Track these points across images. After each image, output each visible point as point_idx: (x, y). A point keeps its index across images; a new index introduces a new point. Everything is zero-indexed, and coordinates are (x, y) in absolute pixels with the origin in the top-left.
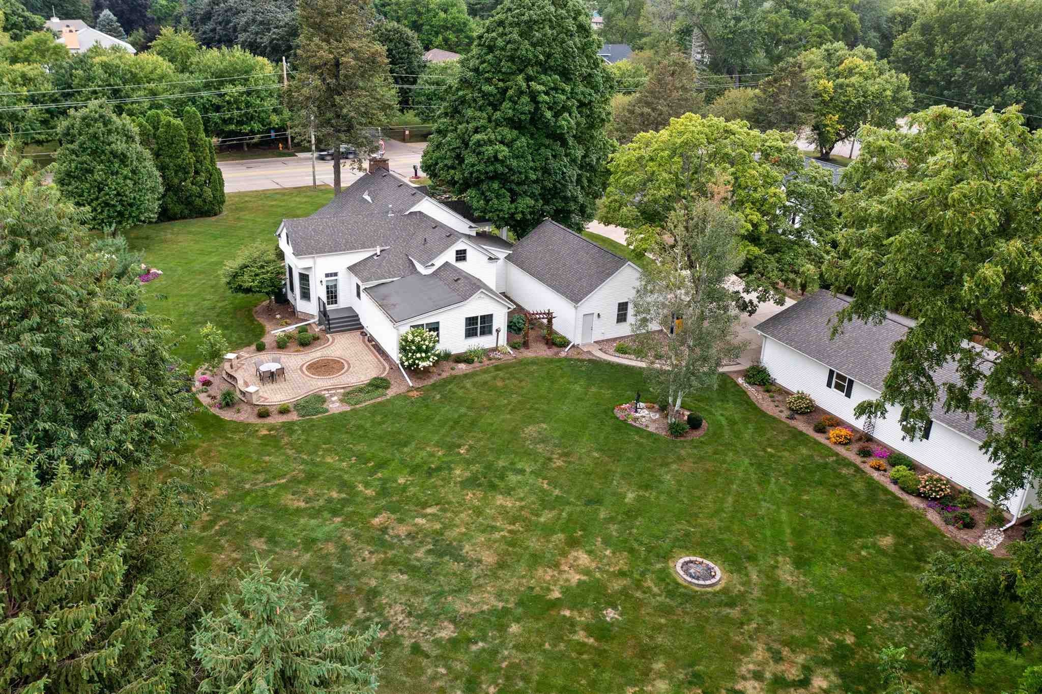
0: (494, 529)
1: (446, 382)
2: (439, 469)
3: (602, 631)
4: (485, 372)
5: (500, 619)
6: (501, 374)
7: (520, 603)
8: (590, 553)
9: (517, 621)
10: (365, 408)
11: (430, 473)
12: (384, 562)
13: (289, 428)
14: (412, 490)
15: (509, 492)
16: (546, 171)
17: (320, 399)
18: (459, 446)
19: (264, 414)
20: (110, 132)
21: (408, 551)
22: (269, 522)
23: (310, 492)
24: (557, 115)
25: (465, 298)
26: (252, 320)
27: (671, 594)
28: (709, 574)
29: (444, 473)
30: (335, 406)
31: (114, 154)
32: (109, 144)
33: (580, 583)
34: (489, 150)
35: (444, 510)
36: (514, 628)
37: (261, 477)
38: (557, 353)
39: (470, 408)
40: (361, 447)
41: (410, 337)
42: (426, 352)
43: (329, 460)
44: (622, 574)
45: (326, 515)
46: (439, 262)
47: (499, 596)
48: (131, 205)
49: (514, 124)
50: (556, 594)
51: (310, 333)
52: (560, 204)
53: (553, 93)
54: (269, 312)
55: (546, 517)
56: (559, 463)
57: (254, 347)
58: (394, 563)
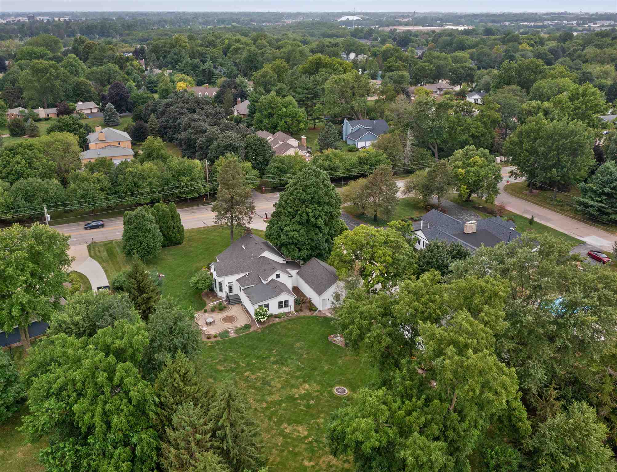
0: (281, 377)
1: (271, 326)
2: (266, 358)
3: (308, 406)
4: (285, 321)
5: (280, 402)
6: (290, 322)
7: (286, 398)
8: (309, 385)
9: (284, 403)
10: (243, 336)
11: (263, 359)
12: (248, 386)
13: (217, 343)
14: (257, 365)
15: (287, 366)
16: (312, 240)
17: (227, 332)
18: (273, 350)
19: (209, 338)
20: (144, 220)
21: (255, 383)
22: (214, 374)
23: (225, 365)
24: (316, 219)
25: (278, 295)
26: (201, 299)
27: (330, 397)
28: (344, 391)
29: (267, 359)
30: (232, 335)
31: (146, 229)
32: (144, 225)
33: (304, 393)
34: (291, 234)
35: (266, 371)
36: (284, 405)
37: (210, 360)
38: (312, 314)
39: (278, 336)
40: (241, 350)
41: (258, 310)
42: (263, 316)
43: (231, 354)
44: (318, 391)
45: (231, 372)
46: (270, 279)
47: (280, 396)
48: (152, 248)
49: (300, 223)
50: (297, 396)
51: (223, 305)
52: (319, 252)
53: (314, 211)
54: (207, 295)
55: (298, 373)
56: (305, 356)
57: (203, 311)
58: (250, 386)
